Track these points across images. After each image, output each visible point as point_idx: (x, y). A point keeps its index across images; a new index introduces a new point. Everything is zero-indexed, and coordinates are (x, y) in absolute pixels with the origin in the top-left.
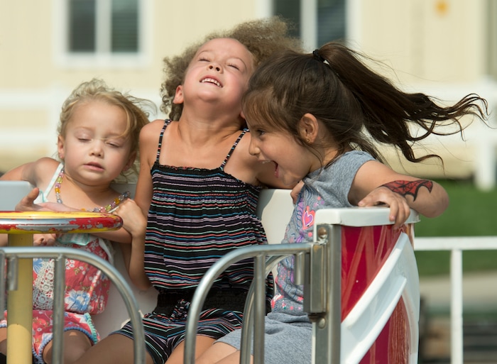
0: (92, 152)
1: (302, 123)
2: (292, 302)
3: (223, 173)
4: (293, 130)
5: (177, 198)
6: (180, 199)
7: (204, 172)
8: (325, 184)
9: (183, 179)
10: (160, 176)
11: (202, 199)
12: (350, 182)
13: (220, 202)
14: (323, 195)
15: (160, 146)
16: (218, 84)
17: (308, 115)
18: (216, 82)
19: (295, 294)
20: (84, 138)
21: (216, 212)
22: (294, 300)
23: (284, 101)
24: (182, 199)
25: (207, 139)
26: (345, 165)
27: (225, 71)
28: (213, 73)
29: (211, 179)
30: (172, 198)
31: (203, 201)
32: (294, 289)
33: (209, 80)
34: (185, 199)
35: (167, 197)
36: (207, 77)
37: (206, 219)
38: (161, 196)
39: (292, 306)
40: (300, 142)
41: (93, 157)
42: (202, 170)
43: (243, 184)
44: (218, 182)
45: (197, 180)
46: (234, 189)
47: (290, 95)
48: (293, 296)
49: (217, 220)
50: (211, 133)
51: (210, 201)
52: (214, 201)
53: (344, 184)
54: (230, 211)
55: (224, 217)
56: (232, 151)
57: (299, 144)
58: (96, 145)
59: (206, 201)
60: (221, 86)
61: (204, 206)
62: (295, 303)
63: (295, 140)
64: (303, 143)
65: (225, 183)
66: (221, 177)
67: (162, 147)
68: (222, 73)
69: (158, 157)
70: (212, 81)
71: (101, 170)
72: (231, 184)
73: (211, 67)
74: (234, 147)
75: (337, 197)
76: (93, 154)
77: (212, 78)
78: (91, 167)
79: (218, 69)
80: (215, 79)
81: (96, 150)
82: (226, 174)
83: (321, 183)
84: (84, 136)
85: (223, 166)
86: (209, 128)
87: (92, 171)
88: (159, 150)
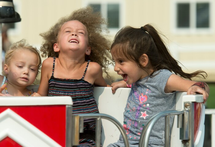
0: (24, 72)
1: (141, 58)
2: (135, 136)
3: (84, 81)
4: (137, 61)
5: (64, 93)
6: (65, 93)
7: (76, 81)
8: (152, 84)
9: (67, 84)
10: (55, 82)
11: (76, 93)
12: (165, 83)
13: (84, 93)
14: (151, 89)
15: (53, 69)
16: (77, 42)
17: (145, 55)
18: (76, 41)
19: (137, 132)
20: (20, 66)
21: (82, 98)
22: (135, 134)
23: (134, 48)
24: (66, 93)
25: (74, 67)
26: (163, 76)
27: (79, 36)
28: (74, 37)
29: (79, 84)
30: (62, 92)
31: (77, 93)
32: (136, 130)
33: (73, 41)
34: (68, 93)
35: (60, 92)
36: (72, 40)
37: (78, 101)
38: (56, 92)
39: (135, 137)
40: (139, 66)
41: (25, 75)
42: (75, 80)
43: (91, 85)
44: (82, 85)
45: (73, 84)
46: (88, 87)
47: (137, 46)
48: (135, 132)
49: (83, 101)
50: (75, 64)
51: (79, 93)
52: (81, 93)
53: (162, 84)
54: (88, 97)
55: (86, 100)
56: (86, 71)
57: (139, 67)
58: (25, 69)
59: (78, 94)
60: (79, 43)
61: (77, 96)
62: (136, 136)
63: (137, 65)
64: (141, 66)
65: (85, 85)
66: (83, 83)
67: (55, 70)
68: (78, 37)
69: (53, 74)
70: (75, 41)
71: (27, 80)
72: (87, 85)
73: (73, 35)
74: (86, 69)
75: (157, 89)
76: (25, 74)
77: (74, 39)
78: (23, 79)
79: (76, 35)
80: (76, 40)
81: (26, 72)
82: (85, 81)
83: (150, 83)
84: (20, 65)
85: (83, 78)
86: (74, 62)
87: (24, 81)
88: (53, 71)
